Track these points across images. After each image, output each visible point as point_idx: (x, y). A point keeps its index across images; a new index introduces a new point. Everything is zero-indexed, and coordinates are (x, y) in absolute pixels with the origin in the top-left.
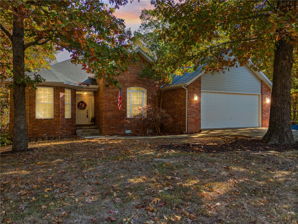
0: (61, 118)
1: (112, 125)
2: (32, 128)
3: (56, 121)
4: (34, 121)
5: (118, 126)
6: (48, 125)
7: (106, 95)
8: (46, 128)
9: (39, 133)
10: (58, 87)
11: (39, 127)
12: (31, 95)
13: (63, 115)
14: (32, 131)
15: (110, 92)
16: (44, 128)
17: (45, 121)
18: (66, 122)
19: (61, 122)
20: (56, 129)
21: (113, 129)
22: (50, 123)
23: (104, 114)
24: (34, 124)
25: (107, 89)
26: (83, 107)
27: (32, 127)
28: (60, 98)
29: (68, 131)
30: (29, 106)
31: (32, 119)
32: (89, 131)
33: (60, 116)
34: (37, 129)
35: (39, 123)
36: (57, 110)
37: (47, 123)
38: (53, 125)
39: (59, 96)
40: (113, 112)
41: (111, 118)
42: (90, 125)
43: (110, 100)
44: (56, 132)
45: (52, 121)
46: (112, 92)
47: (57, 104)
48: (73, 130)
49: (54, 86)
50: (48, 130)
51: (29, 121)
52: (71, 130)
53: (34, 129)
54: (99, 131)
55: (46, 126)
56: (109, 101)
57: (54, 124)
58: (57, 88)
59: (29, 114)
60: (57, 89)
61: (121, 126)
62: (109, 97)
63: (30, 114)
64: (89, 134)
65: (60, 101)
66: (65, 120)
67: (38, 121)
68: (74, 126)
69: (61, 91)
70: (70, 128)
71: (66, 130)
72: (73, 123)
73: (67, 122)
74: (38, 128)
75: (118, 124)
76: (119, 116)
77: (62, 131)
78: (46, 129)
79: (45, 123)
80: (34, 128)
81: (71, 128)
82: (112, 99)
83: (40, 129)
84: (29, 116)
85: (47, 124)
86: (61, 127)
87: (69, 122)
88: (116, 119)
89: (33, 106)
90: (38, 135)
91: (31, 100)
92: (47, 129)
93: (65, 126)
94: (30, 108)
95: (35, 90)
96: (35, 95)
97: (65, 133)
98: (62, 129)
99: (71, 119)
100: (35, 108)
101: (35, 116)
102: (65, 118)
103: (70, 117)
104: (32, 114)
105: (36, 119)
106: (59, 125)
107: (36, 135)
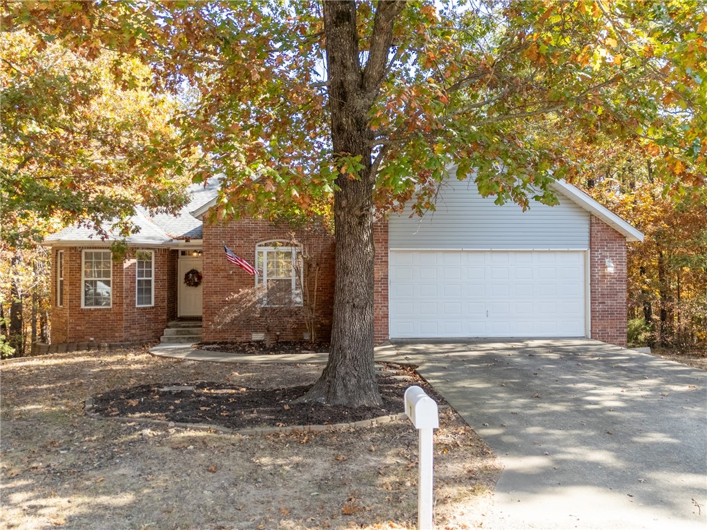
0: (125, 306)
2: (75, 326)
3: (117, 313)
4: (78, 313)
5: (236, 324)
6: (103, 320)
7: (208, 261)
8: (97, 325)
11: (87, 323)
12: (73, 265)
13: (131, 301)
14: (75, 330)
15: (217, 254)
16: (94, 325)
17: (96, 313)
18: (138, 315)
19: (125, 315)
20: (116, 327)
21: (224, 331)
22: (106, 316)
24: (78, 318)
26: (196, 281)
27: (73, 323)
28: (124, 269)
30: (70, 285)
31: (73, 309)
33: (123, 303)
34: (83, 328)
36: (119, 292)
37: (100, 316)
38: (110, 320)
39: (121, 266)
43: (218, 271)
44: (117, 334)
45: (109, 313)
47: (118, 281)
48: (159, 329)
50: (102, 330)
51: (70, 314)
52: (152, 329)
55: (99, 323)
57: (112, 318)
59: (70, 299)
61: (242, 324)
63: (72, 299)
65: (124, 274)
66: (136, 310)
67: (84, 313)
68: (160, 322)
70: (150, 325)
71: (138, 330)
72: (160, 315)
73: (141, 314)
74: (84, 325)
77: (128, 332)
78: (98, 328)
79: (96, 316)
80: (78, 326)
81: (153, 324)
83: (87, 328)
84: (70, 304)
85: (101, 318)
87: (147, 314)
89: (76, 285)
91: (73, 275)
92: (101, 328)
93: (137, 322)
94: (70, 290)
95: (81, 256)
96: (81, 266)
97: (137, 336)
98: (130, 327)
99: (153, 308)
100: (80, 290)
101: (80, 304)
102: (137, 306)
103: (153, 305)
104: (75, 299)
105: (82, 309)
106: (122, 320)
107: (81, 338)
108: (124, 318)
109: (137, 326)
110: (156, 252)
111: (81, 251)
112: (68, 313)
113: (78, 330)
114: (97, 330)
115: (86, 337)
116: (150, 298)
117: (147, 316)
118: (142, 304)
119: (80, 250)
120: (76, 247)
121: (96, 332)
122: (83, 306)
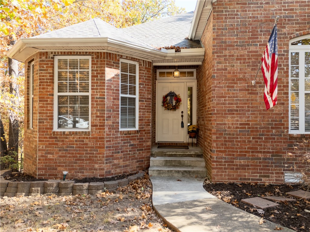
0: (106, 129)
1: (239, 155)
2: (46, 153)
3: (96, 138)
4: (50, 138)
5: (260, 159)
6: (79, 147)
7: (220, 66)
8: (73, 154)
9: (59, 166)
10: (101, 53)
11: (60, 151)
12: (43, 76)
13: (113, 123)
14: (46, 160)
15: (233, 56)
16: (69, 153)
17: (71, 138)
18: (122, 140)
19: (107, 141)
20: (96, 157)
21: (243, 167)
22: (83, 141)
23: (215, 120)
24: (49, 144)
25: (226, 49)
26: (174, 104)
27: (44, 150)
28: (106, 82)
29: (127, 163)
30: (40, 101)
31: (44, 132)
32: (179, 162)
33: (104, 126)
34: (56, 156)
35: (58, 141)
36: (98, 110)
37: (76, 141)
38: (88, 147)
39: (102, 77)
40: (244, 114)
41: (237, 135)
42: (188, 144)
43: (234, 80)
44: (96, 166)
45: (87, 138)
46: (241, 56)
47: (98, 96)
48: (143, 158)
49: (93, 53)
50: (79, 160)
51: (39, 138)
52: (136, 159)
53: (50, 156)
54: (203, 164)
55: (74, 150)
56: (231, 83)
57: (90, 144)
58: (98, 57)
59: (39, 119)
60: (99, 60)
61: (269, 159)
62: (229, 73)
63: (42, 119)
64: (178, 172)
65: (106, 88)
66: (119, 135)
67: (56, 138)
68: (145, 149)
69: (107, 64)
70: (134, 153)
71: (121, 160)
72: (144, 141)
73: (125, 140)
74: (57, 153)
75: (258, 152)
76: (261, 128)
77: (110, 162)
78: (74, 157)
79: (71, 141)
80: (49, 153)
81: (138, 152)
82: (241, 76)
83: (60, 156)
84: (39, 126)
85: (77, 144)
86: (106, 152)
87: (131, 140)
88: (253, 138)
89: (47, 101)
90: (56, 169)
91: (43, 88)
92: (77, 157)
93: (120, 149)
94: (40, 107)
95: (53, 64)
96: (53, 76)
97: (120, 167)
98: (112, 156)
99: (137, 132)
100: (52, 107)
101: (52, 126)
102: (120, 130)
103: (137, 128)
104: (47, 119)
105: (54, 132)
106: (104, 148)
107: (54, 169)
108: (106, 144)
109: (120, 155)
110: (140, 65)
111: (53, 58)
112: (38, 137)
113: (50, 159)
114: (73, 160)
115: (59, 168)
116: (134, 119)
117: (132, 142)
118: (126, 127)
119: (51, 56)
120: (47, 52)
121: (72, 163)
122: (56, 129)
